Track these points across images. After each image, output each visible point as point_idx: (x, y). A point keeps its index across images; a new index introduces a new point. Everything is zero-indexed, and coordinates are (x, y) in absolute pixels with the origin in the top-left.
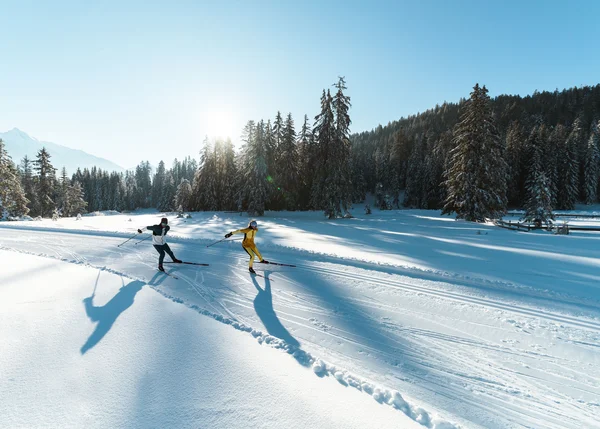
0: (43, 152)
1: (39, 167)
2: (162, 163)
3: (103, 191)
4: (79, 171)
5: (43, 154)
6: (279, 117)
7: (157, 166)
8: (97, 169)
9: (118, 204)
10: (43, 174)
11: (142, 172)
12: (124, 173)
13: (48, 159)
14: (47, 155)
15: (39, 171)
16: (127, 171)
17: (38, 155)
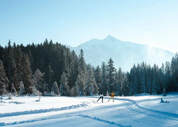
0: (111, 60)
1: (109, 69)
4: (135, 66)
12: (165, 64)
13: (113, 64)
14: (112, 62)
15: (109, 71)
16: (167, 62)
17: (108, 62)
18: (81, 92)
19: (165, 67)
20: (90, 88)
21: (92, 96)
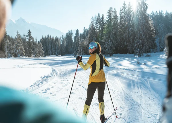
0: (29, 31)
1: (28, 37)
2: (77, 30)
3: (52, 46)
4: (43, 37)
5: (29, 32)
6: (124, 4)
7: (75, 32)
8: (50, 36)
9: (57, 52)
10: (29, 40)
11: (69, 36)
12: (61, 37)
13: (31, 34)
14: (31, 32)
15: (28, 39)
16: (63, 36)
17: (28, 32)
18: (10, 54)
19: (61, 38)
20: (18, 51)
21: (20, 57)
